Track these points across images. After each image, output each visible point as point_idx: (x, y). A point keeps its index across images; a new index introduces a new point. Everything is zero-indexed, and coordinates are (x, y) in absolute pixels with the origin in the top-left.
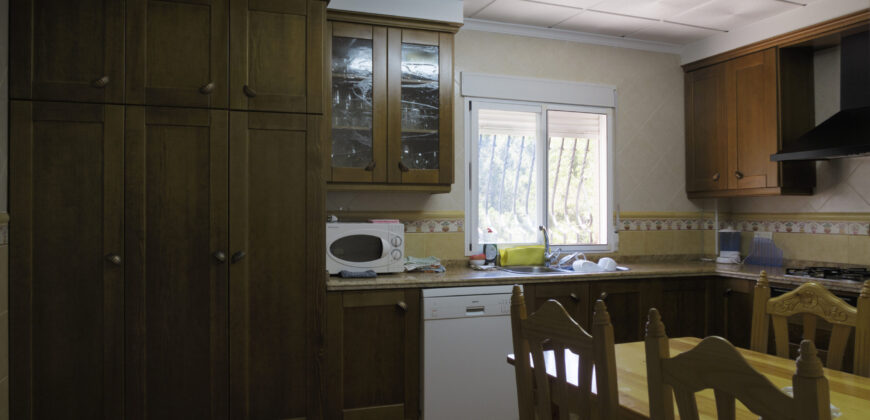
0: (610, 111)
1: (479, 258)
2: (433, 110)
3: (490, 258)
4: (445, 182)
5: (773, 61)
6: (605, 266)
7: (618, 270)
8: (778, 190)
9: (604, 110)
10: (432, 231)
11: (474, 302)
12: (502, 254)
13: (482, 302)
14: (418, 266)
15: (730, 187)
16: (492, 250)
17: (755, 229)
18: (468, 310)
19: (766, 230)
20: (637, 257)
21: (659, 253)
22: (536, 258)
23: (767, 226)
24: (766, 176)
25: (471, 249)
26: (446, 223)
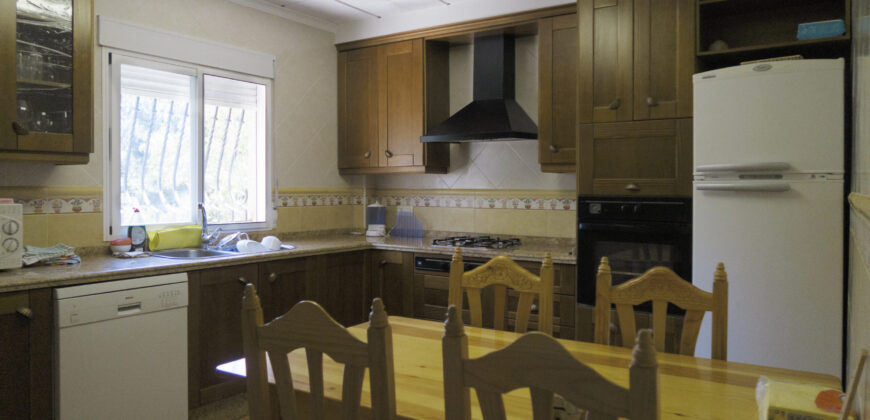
0: (268, 82)
1: (124, 243)
2: (65, 58)
3: (138, 242)
4: (81, 151)
5: (420, 51)
6: (269, 246)
7: (282, 249)
8: (423, 169)
9: (264, 81)
10: (57, 212)
11: (127, 298)
12: (152, 237)
13: (138, 296)
14: (40, 258)
15: (381, 165)
16: (140, 232)
17: (398, 204)
18: (120, 309)
19: (408, 205)
20: (295, 234)
21: (314, 229)
22: (192, 239)
23: (408, 201)
24: (413, 155)
25: (111, 233)
26: (78, 202)
